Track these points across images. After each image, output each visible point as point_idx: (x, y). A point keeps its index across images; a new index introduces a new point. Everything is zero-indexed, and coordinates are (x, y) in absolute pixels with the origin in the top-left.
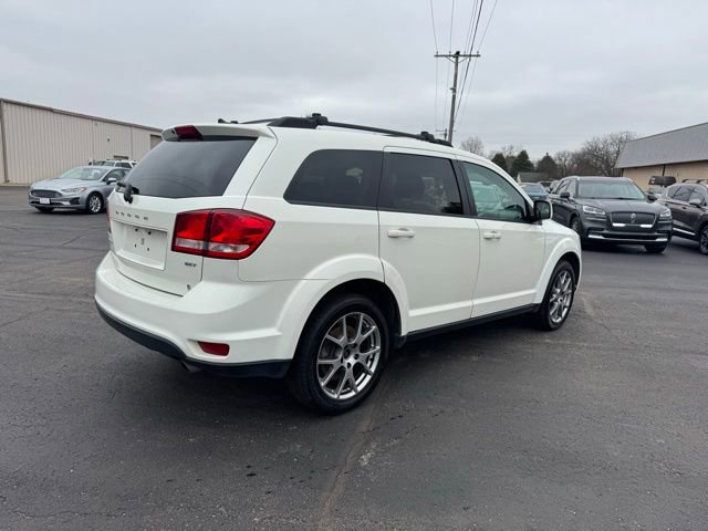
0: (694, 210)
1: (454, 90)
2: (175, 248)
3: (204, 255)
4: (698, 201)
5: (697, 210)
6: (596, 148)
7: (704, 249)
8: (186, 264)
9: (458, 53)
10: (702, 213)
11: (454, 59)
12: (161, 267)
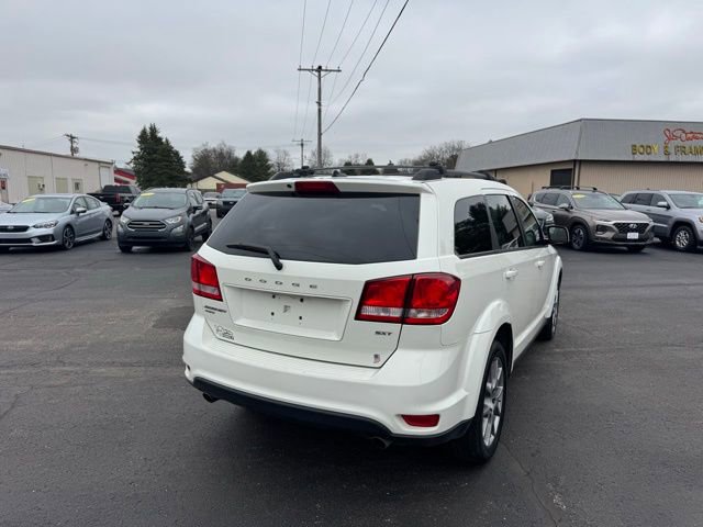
0: (564, 213)
1: (319, 104)
2: (359, 317)
3: (403, 323)
4: (566, 205)
5: (566, 213)
6: (431, 155)
7: (576, 246)
8: (378, 333)
9: (320, 67)
10: (571, 216)
11: (317, 74)
12: (335, 338)
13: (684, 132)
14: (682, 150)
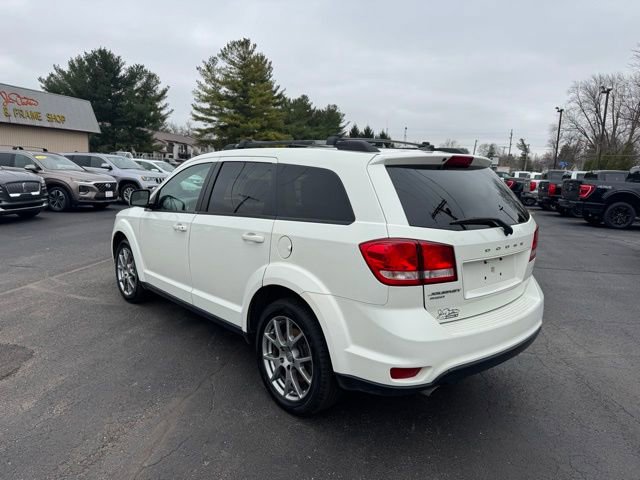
13: (19, 96)
14: (19, 113)
